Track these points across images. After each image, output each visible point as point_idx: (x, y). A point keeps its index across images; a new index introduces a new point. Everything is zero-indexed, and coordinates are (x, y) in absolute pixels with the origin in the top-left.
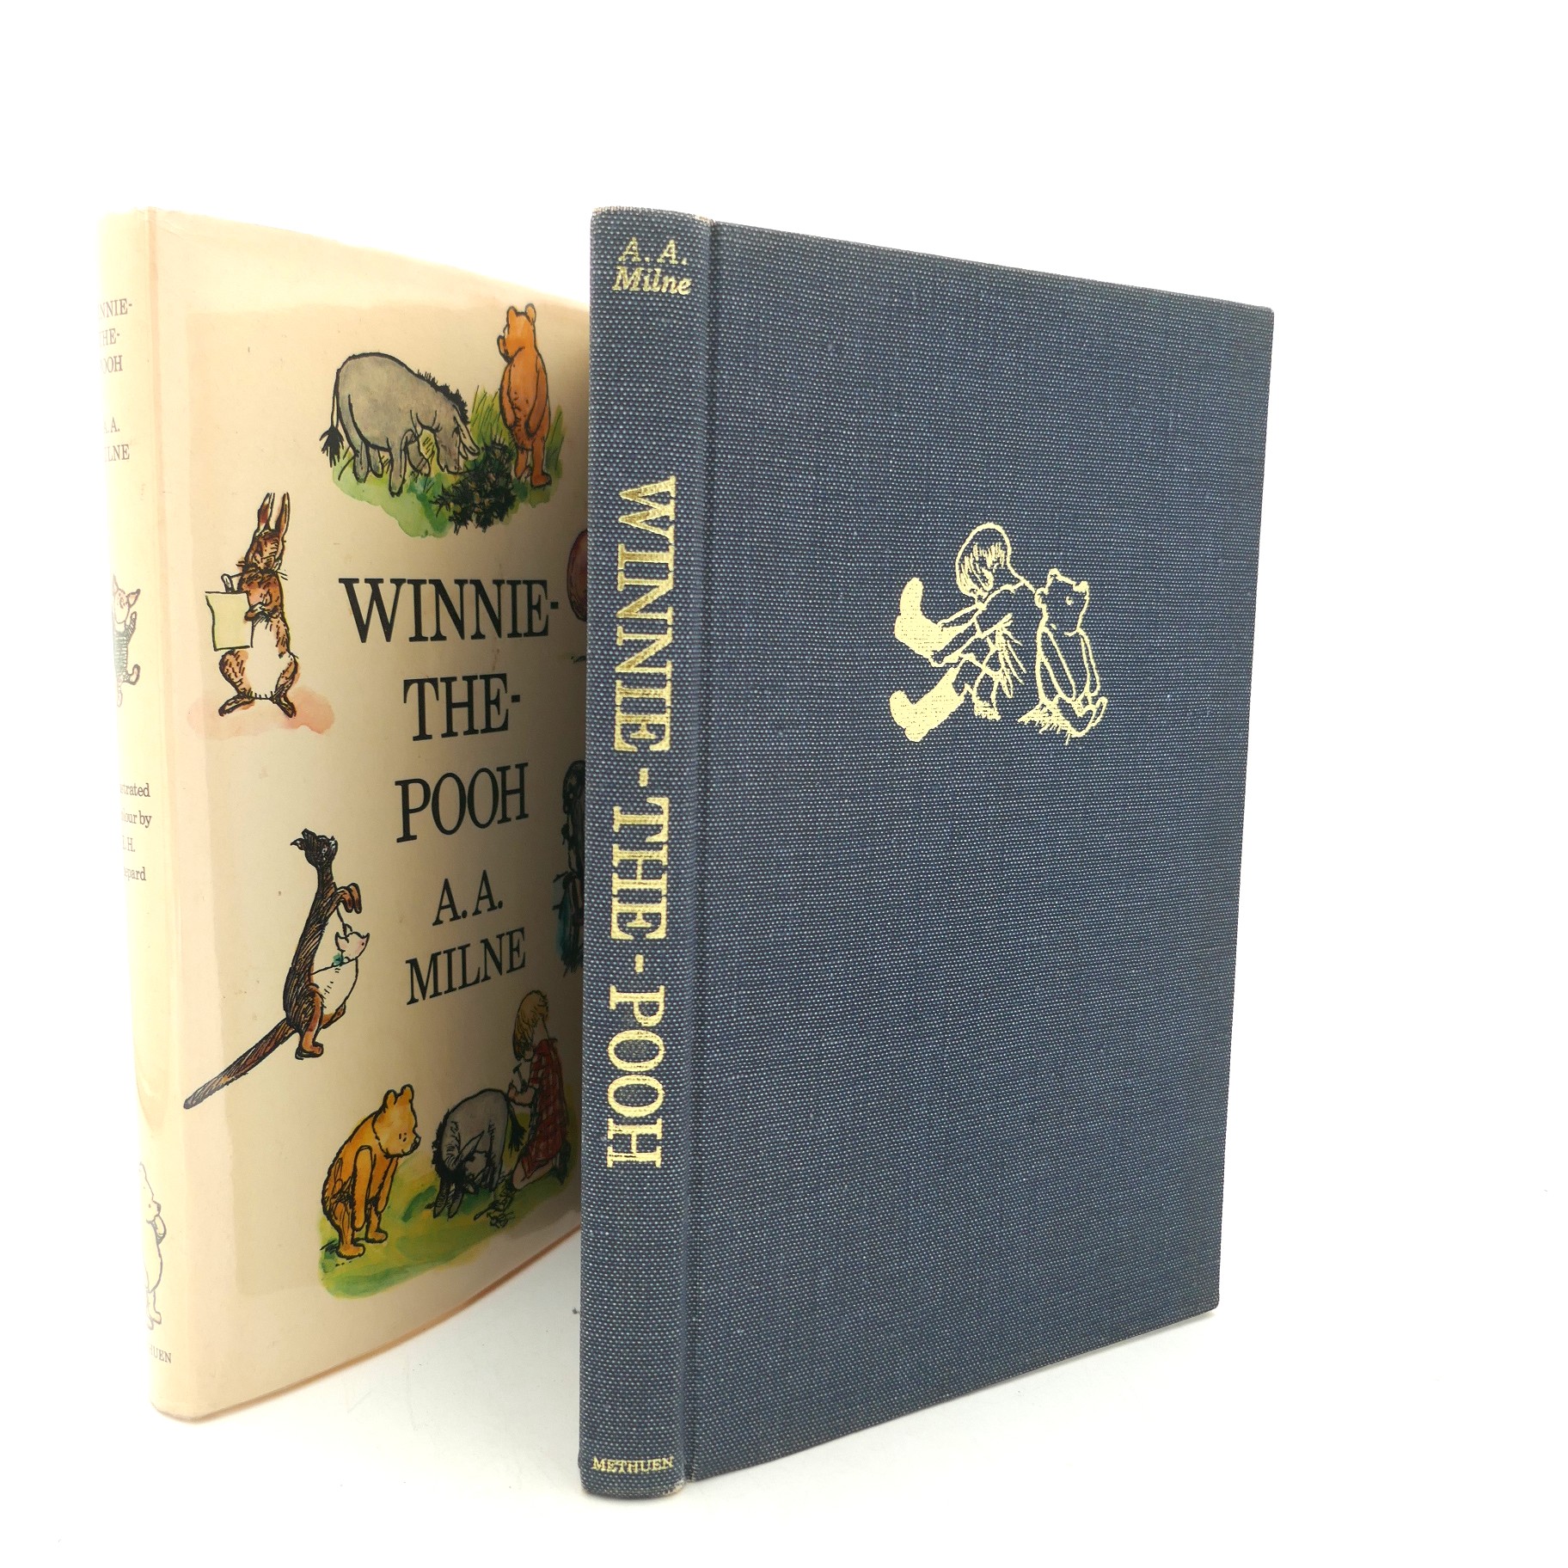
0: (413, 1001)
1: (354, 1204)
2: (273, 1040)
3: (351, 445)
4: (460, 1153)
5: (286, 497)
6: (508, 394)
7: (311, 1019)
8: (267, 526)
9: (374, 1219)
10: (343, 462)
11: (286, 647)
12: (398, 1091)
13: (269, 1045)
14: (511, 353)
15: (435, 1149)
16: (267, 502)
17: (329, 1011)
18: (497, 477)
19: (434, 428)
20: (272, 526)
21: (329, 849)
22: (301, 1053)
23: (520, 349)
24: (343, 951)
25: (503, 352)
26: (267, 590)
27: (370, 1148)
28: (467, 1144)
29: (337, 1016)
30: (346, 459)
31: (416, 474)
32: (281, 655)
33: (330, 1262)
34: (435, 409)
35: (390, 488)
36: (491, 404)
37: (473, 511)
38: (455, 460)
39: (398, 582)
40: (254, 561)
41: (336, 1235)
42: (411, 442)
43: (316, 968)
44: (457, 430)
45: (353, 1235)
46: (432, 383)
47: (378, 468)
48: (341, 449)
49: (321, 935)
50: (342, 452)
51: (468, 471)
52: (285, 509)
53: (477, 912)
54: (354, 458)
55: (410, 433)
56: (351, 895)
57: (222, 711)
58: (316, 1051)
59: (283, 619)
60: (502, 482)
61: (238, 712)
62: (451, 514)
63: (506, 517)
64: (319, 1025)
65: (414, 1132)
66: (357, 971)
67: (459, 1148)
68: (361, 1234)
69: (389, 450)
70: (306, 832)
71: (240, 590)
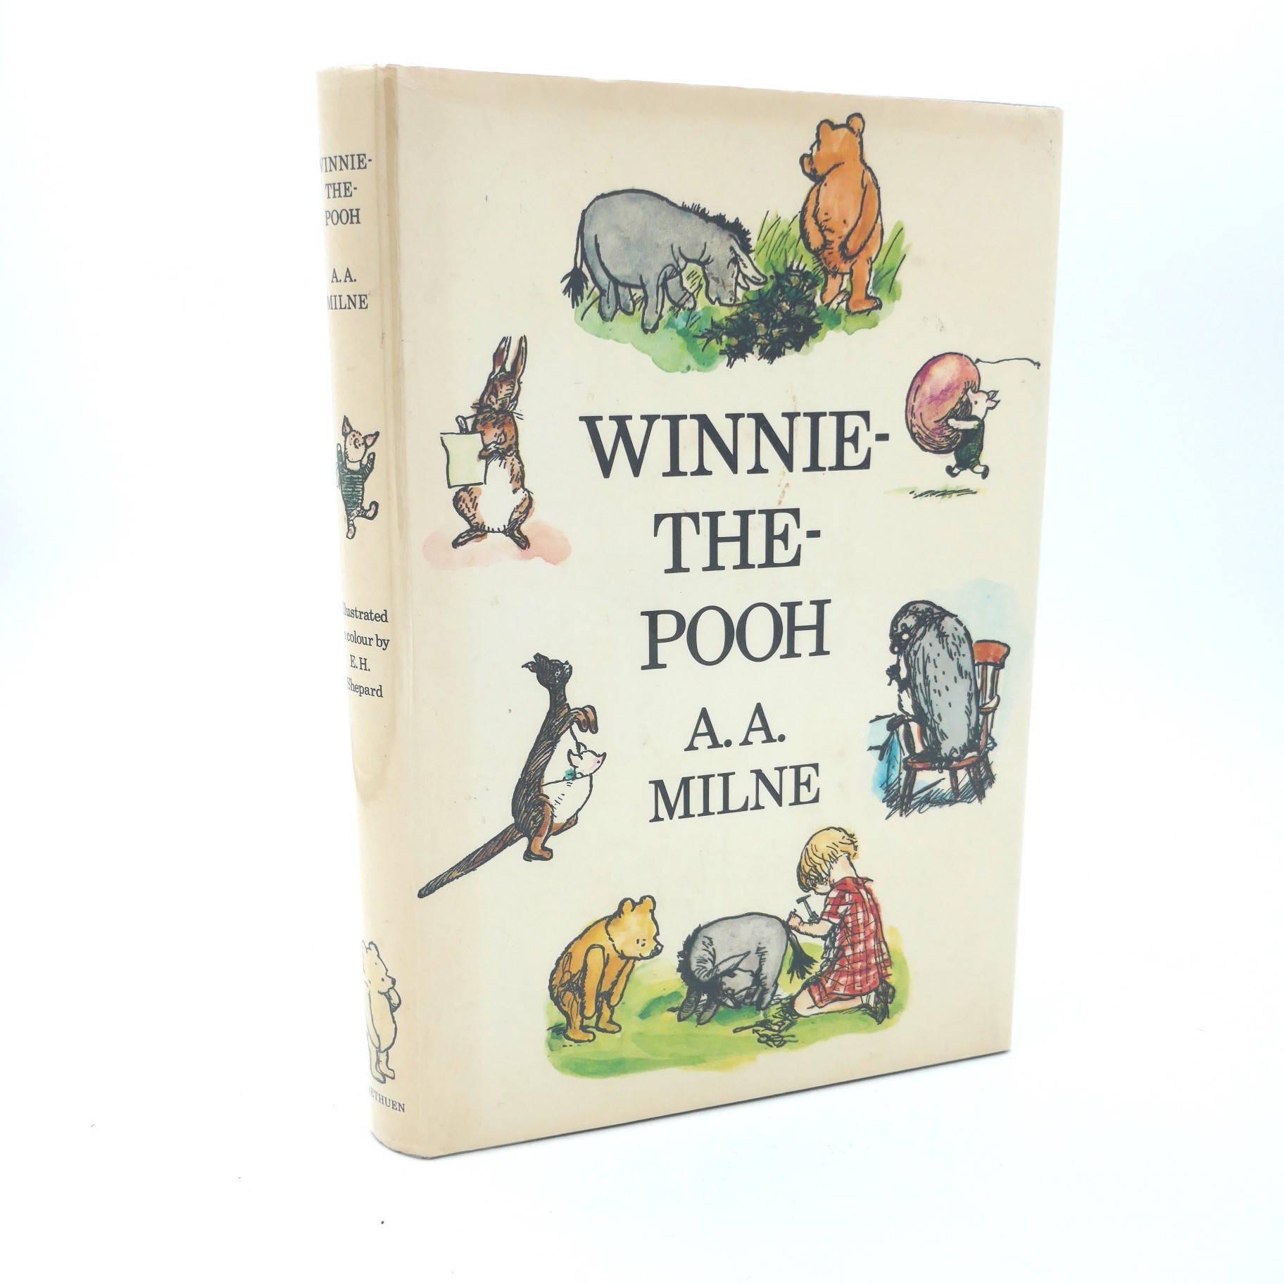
0: (657, 818)
1: (584, 995)
2: (501, 842)
3: (597, 284)
4: (715, 967)
5: (523, 339)
6: (815, 216)
7: (540, 826)
8: (503, 369)
9: (606, 1012)
10: (587, 302)
11: (520, 483)
12: (637, 900)
13: (497, 846)
14: (820, 172)
15: (681, 959)
16: (503, 345)
17: (560, 819)
18: (792, 305)
19: (702, 260)
20: (508, 368)
21: (563, 673)
22: (529, 856)
23: (836, 166)
24: (575, 767)
25: (808, 170)
26: (501, 429)
27: (603, 948)
28: (725, 961)
29: (568, 826)
30: (591, 300)
31: (677, 309)
32: (515, 491)
33: (555, 1042)
34: (703, 241)
35: (643, 325)
36: (786, 229)
37: (755, 343)
38: (731, 292)
39: (651, 419)
40: (489, 403)
41: (563, 1020)
42: (671, 277)
43: (546, 779)
44: (735, 260)
45: (582, 1022)
46: (702, 214)
47: (629, 305)
48: (585, 289)
49: (553, 751)
50: (586, 292)
51: (749, 302)
52: (522, 352)
53: (746, 742)
54: (600, 297)
55: (671, 268)
56: (586, 716)
57: (456, 544)
58: (546, 854)
59: (518, 457)
60: (800, 310)
61: (471, 545)
62: (724, 347)
63: (804, 347)
64: (549, 832)
65: (655, 939)
66: (591, 786)
67: (713, 963)
68: (592, 1022)
69: (643, 286)
70: (538, 656)
71: (474, 431)
